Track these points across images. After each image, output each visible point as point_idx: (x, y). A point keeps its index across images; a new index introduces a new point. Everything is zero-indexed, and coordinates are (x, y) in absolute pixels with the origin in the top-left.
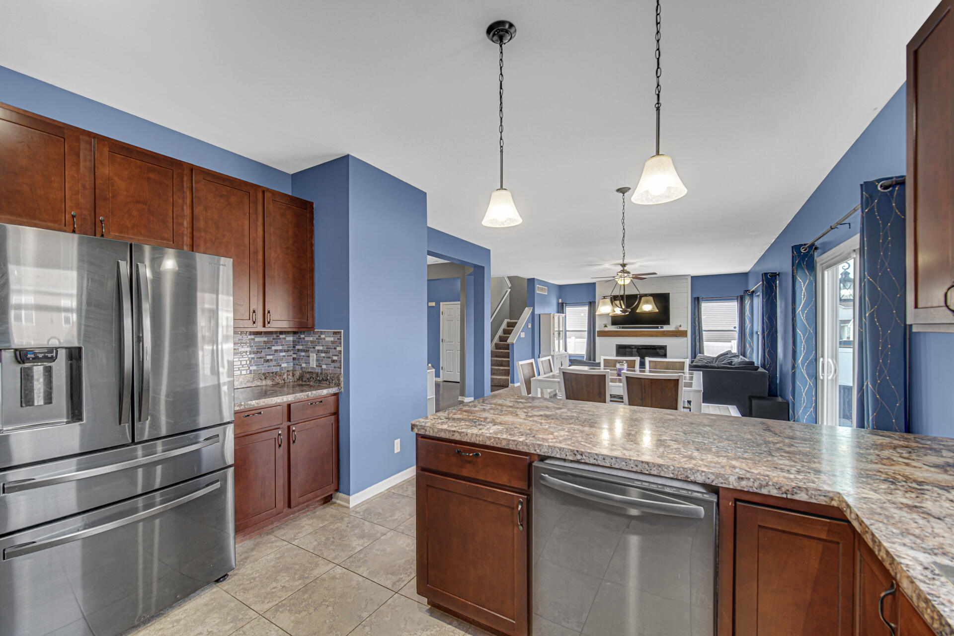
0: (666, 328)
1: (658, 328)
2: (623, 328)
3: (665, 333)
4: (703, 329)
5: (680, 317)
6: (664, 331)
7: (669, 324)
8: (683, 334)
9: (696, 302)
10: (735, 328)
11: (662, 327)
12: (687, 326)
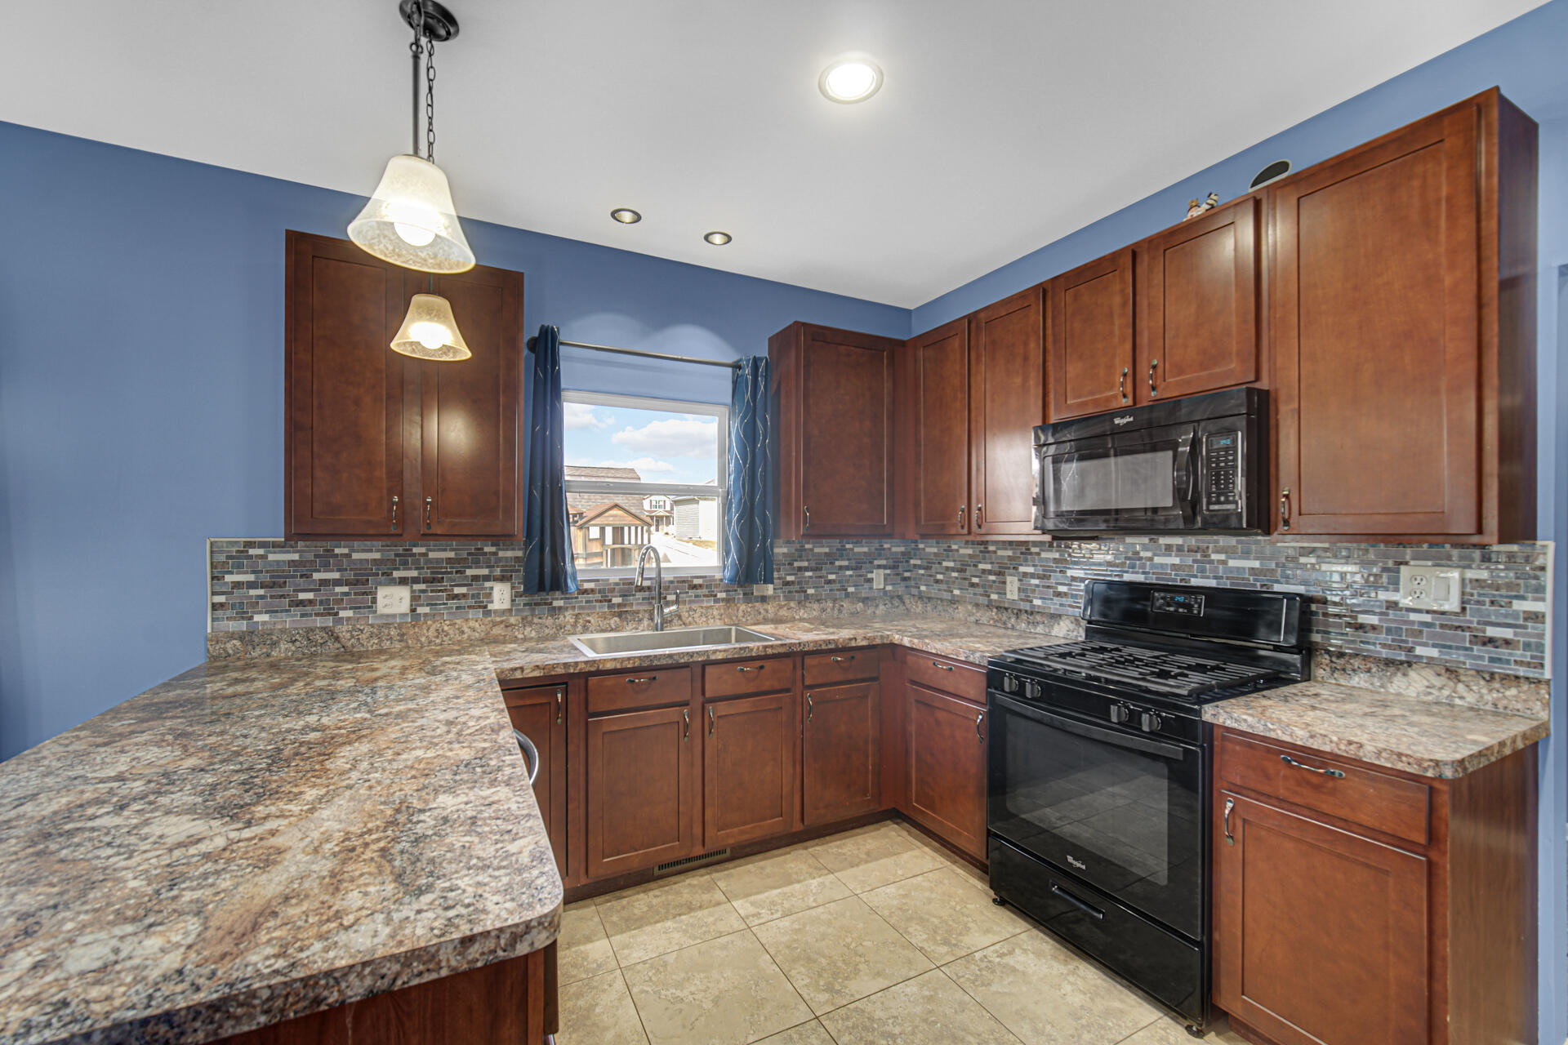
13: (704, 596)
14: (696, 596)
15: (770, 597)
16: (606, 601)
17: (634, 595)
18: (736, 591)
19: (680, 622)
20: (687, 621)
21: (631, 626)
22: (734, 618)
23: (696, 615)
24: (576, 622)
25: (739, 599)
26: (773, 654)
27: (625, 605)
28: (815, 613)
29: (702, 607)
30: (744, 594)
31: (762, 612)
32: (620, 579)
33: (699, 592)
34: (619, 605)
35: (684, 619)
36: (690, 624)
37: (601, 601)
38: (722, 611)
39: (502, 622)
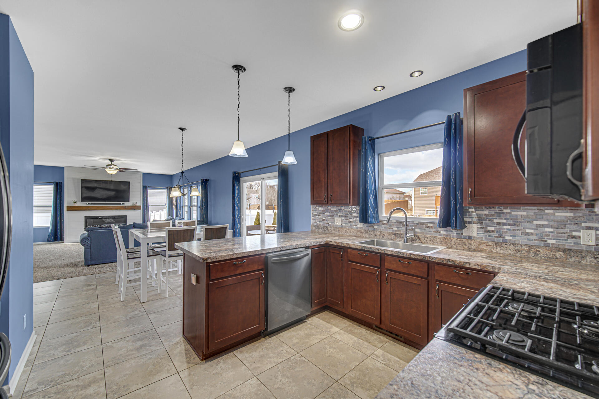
0: (126, 204)
1: (120, 204)
2: (92, 204)
3: (126, 207)
4: (149, 205)
5: (135, 198)
6: (126, 206)
7: (129, 202)
8: (138, 208)
9: (145, 188)
10: (165, 204)
11: (123, 204)
12: (140, 203)
13: (434, 232)
14: (429, 231)
15: (474, 237)
16: (391, 228)
17: (402, 228)
18: (451, 231)
19: (420, 241)
20: (423, 242)
21: (398, 240)
22: (449, 244)
23: (428, 240)
24: (380, 234)
25: (453, 236)
26: (414, 258)
27: (398, 231)
28: (510, 252)
29: (431, 237)
30: (457, 234)
31: (467, 244)
32: (419, 222)
33: (431, 229)
34: (396, 231)
35: (421, 240)
36: (425, 243)
37: (389, 228)
38: (442, 240)
39: (360, 231)
